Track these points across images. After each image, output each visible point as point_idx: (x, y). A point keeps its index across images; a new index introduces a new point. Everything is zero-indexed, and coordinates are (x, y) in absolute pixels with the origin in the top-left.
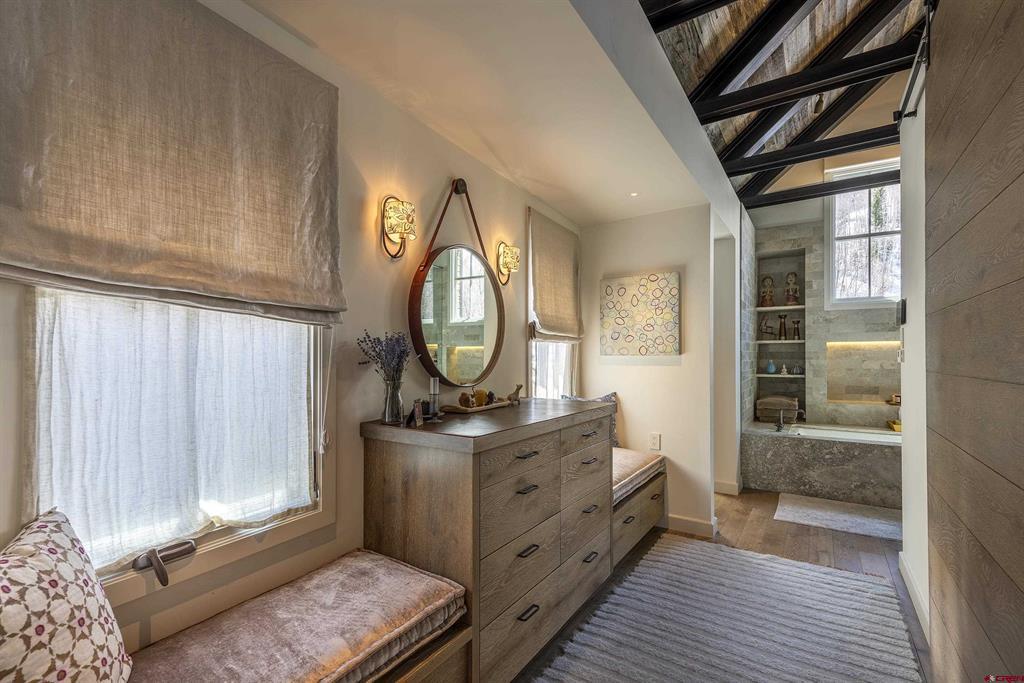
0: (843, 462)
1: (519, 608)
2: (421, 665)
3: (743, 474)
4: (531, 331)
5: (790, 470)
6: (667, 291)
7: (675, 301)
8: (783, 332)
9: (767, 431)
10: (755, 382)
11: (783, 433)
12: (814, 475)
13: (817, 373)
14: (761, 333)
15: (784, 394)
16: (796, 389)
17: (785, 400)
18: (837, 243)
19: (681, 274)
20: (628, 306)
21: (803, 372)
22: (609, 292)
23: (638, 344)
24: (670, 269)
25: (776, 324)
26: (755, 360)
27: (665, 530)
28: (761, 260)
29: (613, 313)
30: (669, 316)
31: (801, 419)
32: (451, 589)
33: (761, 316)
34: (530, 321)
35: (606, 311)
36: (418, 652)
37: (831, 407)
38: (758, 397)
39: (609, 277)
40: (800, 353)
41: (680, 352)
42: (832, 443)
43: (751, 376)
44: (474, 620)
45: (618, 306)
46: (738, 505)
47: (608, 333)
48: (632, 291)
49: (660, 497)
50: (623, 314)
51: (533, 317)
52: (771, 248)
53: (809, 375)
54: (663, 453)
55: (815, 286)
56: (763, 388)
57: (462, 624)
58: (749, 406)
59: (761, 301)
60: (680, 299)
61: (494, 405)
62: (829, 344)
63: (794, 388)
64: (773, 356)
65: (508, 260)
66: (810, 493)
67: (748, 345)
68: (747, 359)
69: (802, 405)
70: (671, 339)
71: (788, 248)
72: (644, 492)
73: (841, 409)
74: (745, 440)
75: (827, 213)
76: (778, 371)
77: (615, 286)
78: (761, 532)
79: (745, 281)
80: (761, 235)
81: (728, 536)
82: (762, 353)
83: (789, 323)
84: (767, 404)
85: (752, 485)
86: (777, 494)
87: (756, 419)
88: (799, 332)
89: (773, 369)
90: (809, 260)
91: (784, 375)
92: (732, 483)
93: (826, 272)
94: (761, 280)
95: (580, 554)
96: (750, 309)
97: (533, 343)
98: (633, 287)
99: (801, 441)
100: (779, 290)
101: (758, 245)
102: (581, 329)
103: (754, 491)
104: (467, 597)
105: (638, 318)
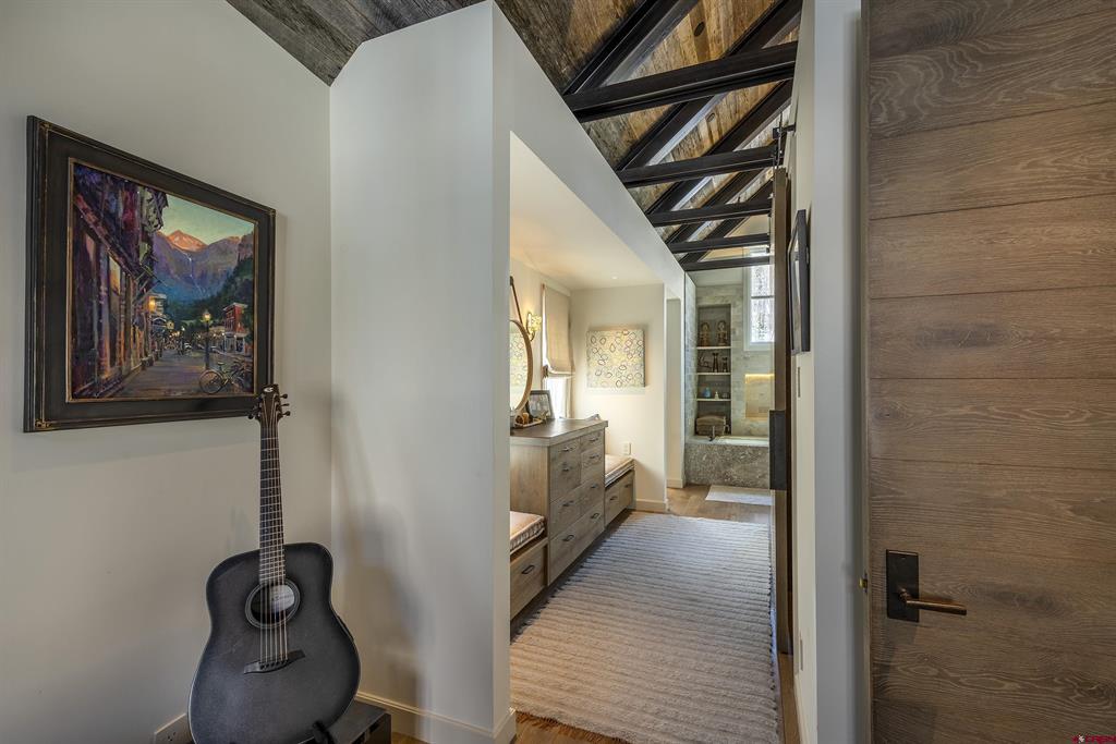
0: (752, 460)
1: (564, 534)
2: (531, 549)
3: (687, 473)
4: (545, 372)
5: (718, 469)
6: (635, 342)
7: (641, 349)
8: (715, 367)
9: (703, 441)
10: (696, 405)
11: (714, 441)
12: (733, 471)
13: (739, 398)
14: (700, 367)
15: (717, 414)
16: (724, 410)
17: (716, 418)
18: (753, 301)
19: (645, 331)
20: (607, 352)
21: (730, 398)
22: (594, 340)
23: (614, 379)
24: (637, 327)
25: (710, 359)
26: (695, 387)
27: (634, 510)
28: (700, 310)
29: (597, 357)
30: (637, 360)
31: (728, 432)
32: (538, 518)
33: (700, 354)
34: (544, 364)
35: (591, 355)
36: (518, 551)
37: (748, 423)
38: (698, 416)
39: (594, 330)
40: (727, 383)
41: (645, 384)
42: (745, 447)
43: (692, 400)
44: (550, 533)
45: (600, 352)
46: (682, 493)
47: (593, 371)
48: (609, 341)
49: (630, 486)
50: (604, 357)
51: (546, 362)
52: (707, 302)
53: (733, 399)
54: (632, 457)
55: (737, 332)
56: (702, 409)
57: (543, 535)
58: (691, 423)
59: (700, 342)
60: (644, 348)
61: (534, 423)
62: (747, 375)
63: (724, 408)
64: (709, 384)
65: (535, 325)
66: (730, 484)
67: (690, 376)
68: (690, 388)
69: (729, 422)
70: (638, 376)
71: (718, 302)
72: (622, 481)
73: (755, 424)
74: (687, 447)
75: (746, 279)
76: (712, 396)
77: (598, 335)
78: (697, 507)
79: (688, 329)
80: (700, 291)
81: (675, 511)
82: (701, 382)
83: (720, 359)
84: (705, 421)
85: (693, 481)
86: (710, 486)
87: (696, 433)
88: (727, 367)
89: (709, 395)
90: (733, 312)
91: (717, 399)
92: (679, 479)
93: (745, 322)
94: (700, 325)
95: (588, 514)
96: (692, 348)
97: (546, 379)
98: (611, 338)
99: (725, 447)
100: (714, 333)
101: (698, 299)
102: (573, 368)
103: (694, 484)
104: (545, 523)
105: (615, 361)
